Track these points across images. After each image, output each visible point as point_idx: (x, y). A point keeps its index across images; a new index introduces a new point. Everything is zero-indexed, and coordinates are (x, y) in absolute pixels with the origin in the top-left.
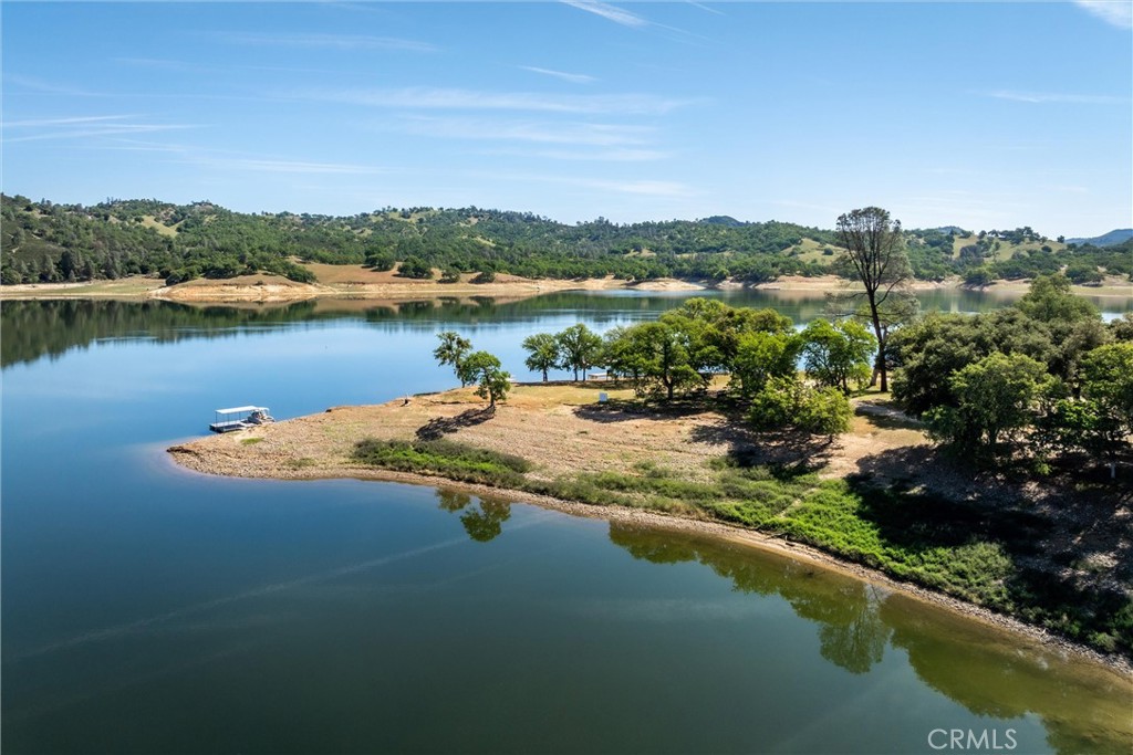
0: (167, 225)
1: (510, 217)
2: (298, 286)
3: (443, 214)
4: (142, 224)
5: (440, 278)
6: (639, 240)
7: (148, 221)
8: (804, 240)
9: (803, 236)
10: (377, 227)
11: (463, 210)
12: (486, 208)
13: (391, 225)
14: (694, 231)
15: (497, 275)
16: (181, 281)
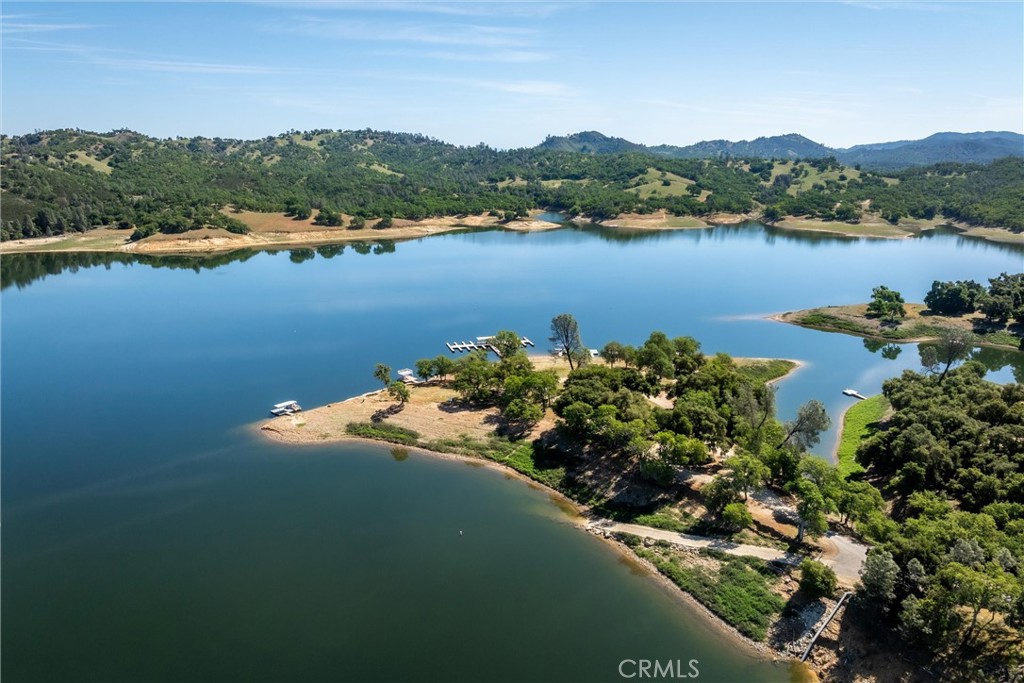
0: (99, 160)
1: (402, 138)
2: (237, 238)
3: (341, 135)
4: (77, 161)
5: (348, 225)
6: (513, 168)
7: (83, 159)
8: (649, 169)
9: (649, 166)
10: (283, 152)
11: (359, 132)
12: (380, 130)
13: (297, 151)
14: (561, 158)
15: (395, 221)
16: (144, 237)
